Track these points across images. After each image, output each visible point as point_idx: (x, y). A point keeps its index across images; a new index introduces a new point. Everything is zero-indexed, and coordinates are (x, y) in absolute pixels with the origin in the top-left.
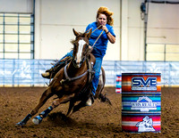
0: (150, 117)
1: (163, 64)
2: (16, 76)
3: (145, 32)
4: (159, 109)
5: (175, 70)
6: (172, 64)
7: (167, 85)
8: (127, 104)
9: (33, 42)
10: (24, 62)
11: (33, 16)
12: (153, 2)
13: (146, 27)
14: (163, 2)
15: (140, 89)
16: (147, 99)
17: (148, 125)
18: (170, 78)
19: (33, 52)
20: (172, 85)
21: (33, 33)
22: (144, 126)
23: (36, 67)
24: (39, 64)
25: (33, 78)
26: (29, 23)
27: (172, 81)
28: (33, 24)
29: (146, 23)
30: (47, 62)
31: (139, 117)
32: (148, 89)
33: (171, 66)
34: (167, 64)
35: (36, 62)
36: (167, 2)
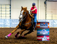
0: (46, 36)
1: (51, 20)
2: (5, 24)
3: (46, 10)
4: (49, 33)
5: (55, 22)
6: (54, 20)
7: (53, 27)
8: (39, 32)
9: (10, 14)
10: (8, 20)
11: (10, 5)
12: (48, 1)
13: (46, 9)
14: (51, 1)
15: (43, 27)
16: (45, 30)
17: (45, 38)
18: (54, 25)
19: (10, 17)
20: (54, 27)
21: (10, 11)
22: (44, 39)
23: (11, 21)
24: (12, 21)
25: (10, 25)
26: (9, 8)
27: (54, 26)
28: (10, 8)
29: (46, 8)
30: (15, 20)
31: (42, 36)
32: (45, 27)
33: (54, 21)
34: (53, 20)
35: (11, 20)
36: (53, 1)
